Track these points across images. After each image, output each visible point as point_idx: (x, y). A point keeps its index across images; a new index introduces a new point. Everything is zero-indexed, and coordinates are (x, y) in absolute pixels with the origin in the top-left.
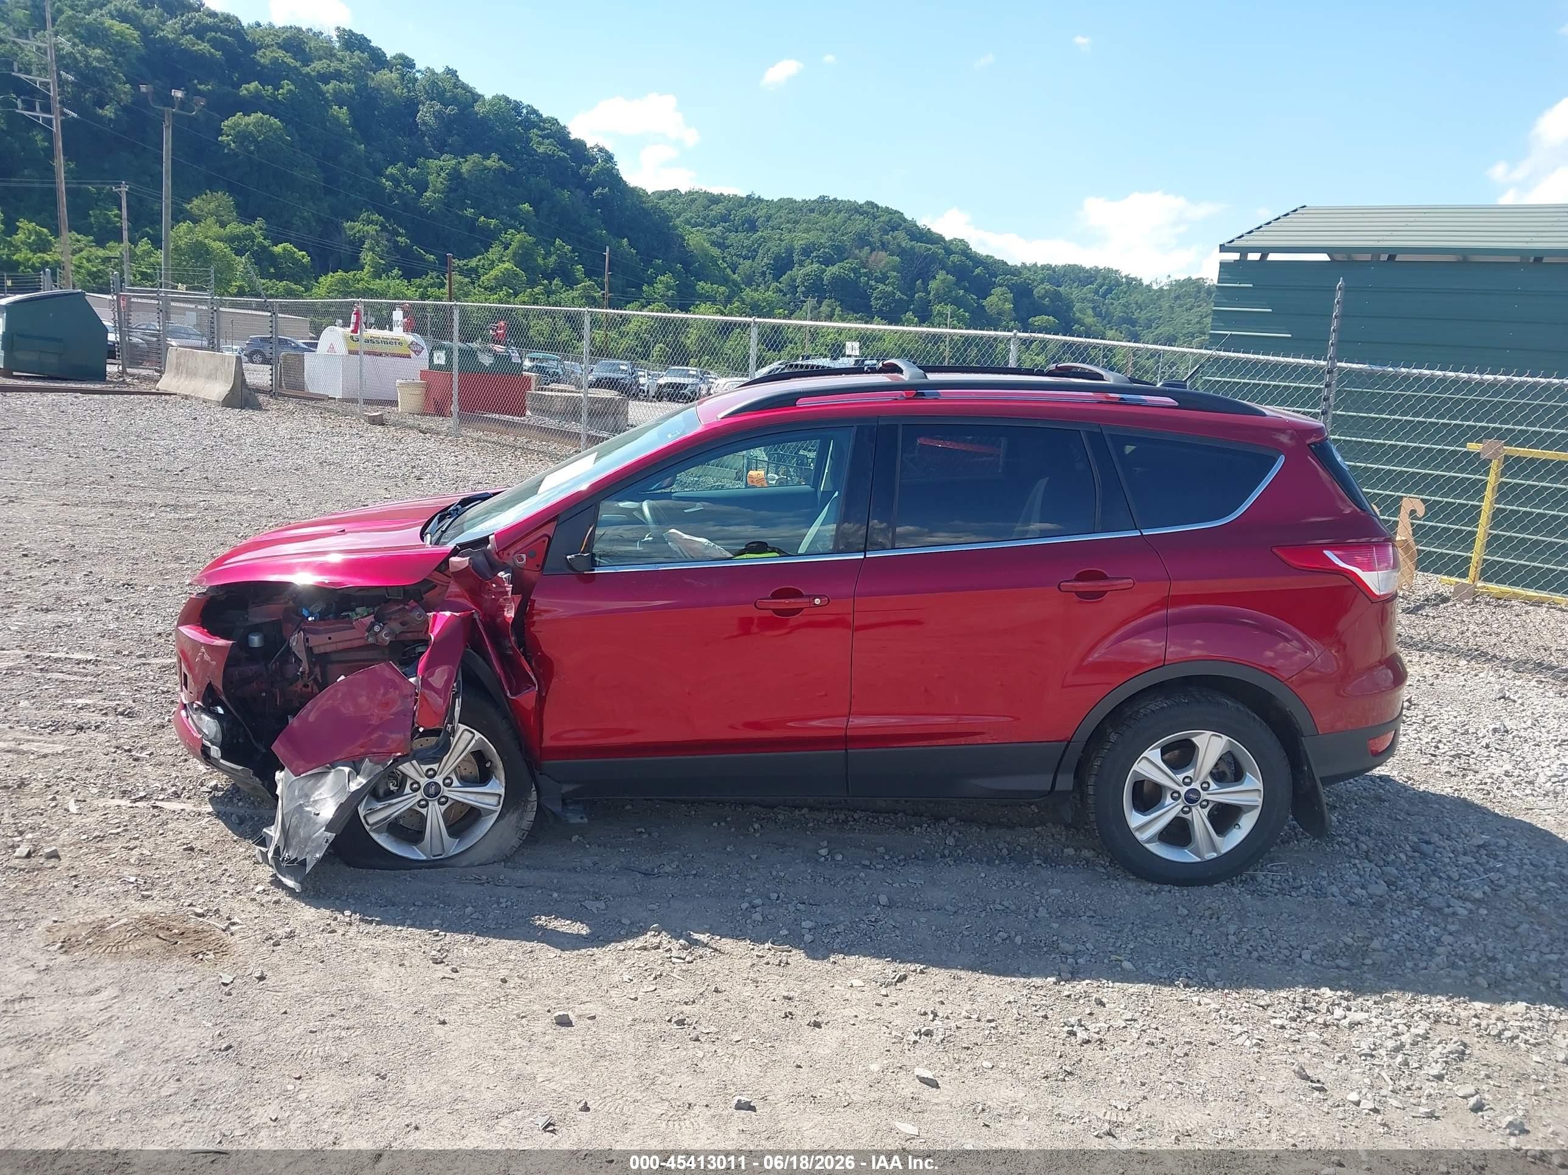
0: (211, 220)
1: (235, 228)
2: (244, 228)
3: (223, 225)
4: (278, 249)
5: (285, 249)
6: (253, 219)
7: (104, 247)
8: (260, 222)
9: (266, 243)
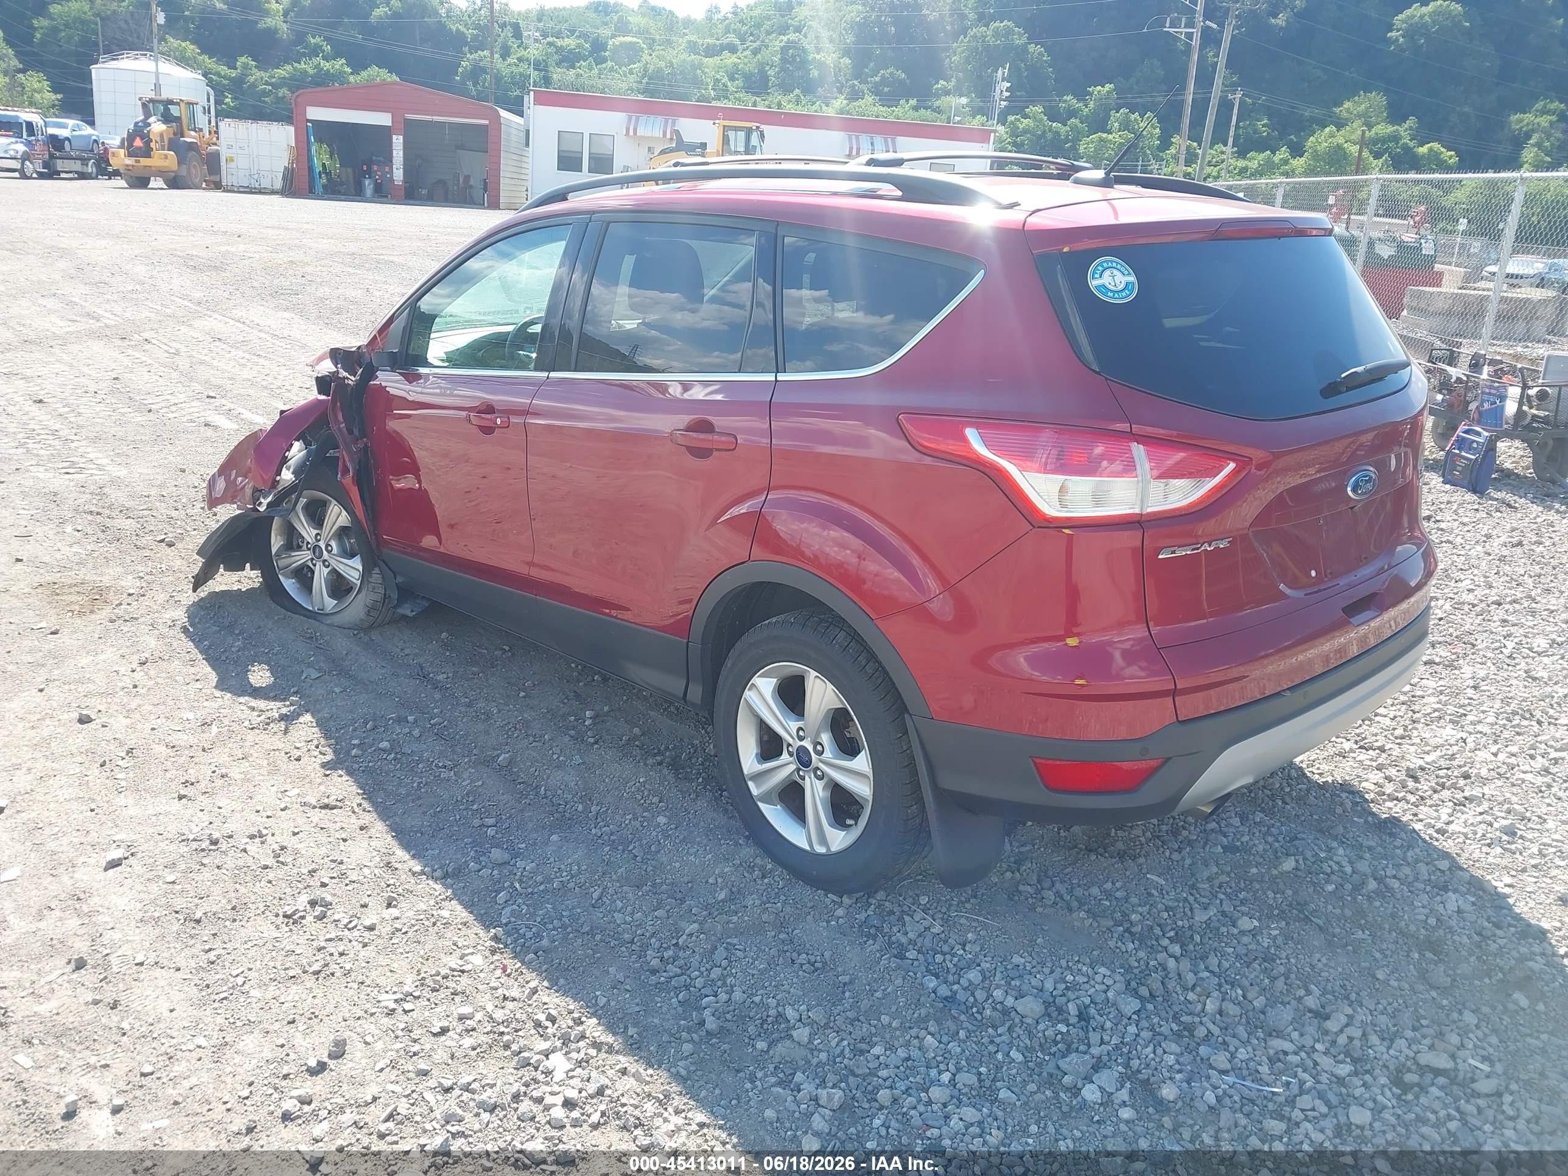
0: (1357, 123)
1: (1383, 129)
2: (1390, 129)
3: (1370, 126)
4: (1423, 150)
5: (1431, 150)
6: (1404, 119)
7: (1244, 158)
8: (1411, 122)
9: (1411, 144)
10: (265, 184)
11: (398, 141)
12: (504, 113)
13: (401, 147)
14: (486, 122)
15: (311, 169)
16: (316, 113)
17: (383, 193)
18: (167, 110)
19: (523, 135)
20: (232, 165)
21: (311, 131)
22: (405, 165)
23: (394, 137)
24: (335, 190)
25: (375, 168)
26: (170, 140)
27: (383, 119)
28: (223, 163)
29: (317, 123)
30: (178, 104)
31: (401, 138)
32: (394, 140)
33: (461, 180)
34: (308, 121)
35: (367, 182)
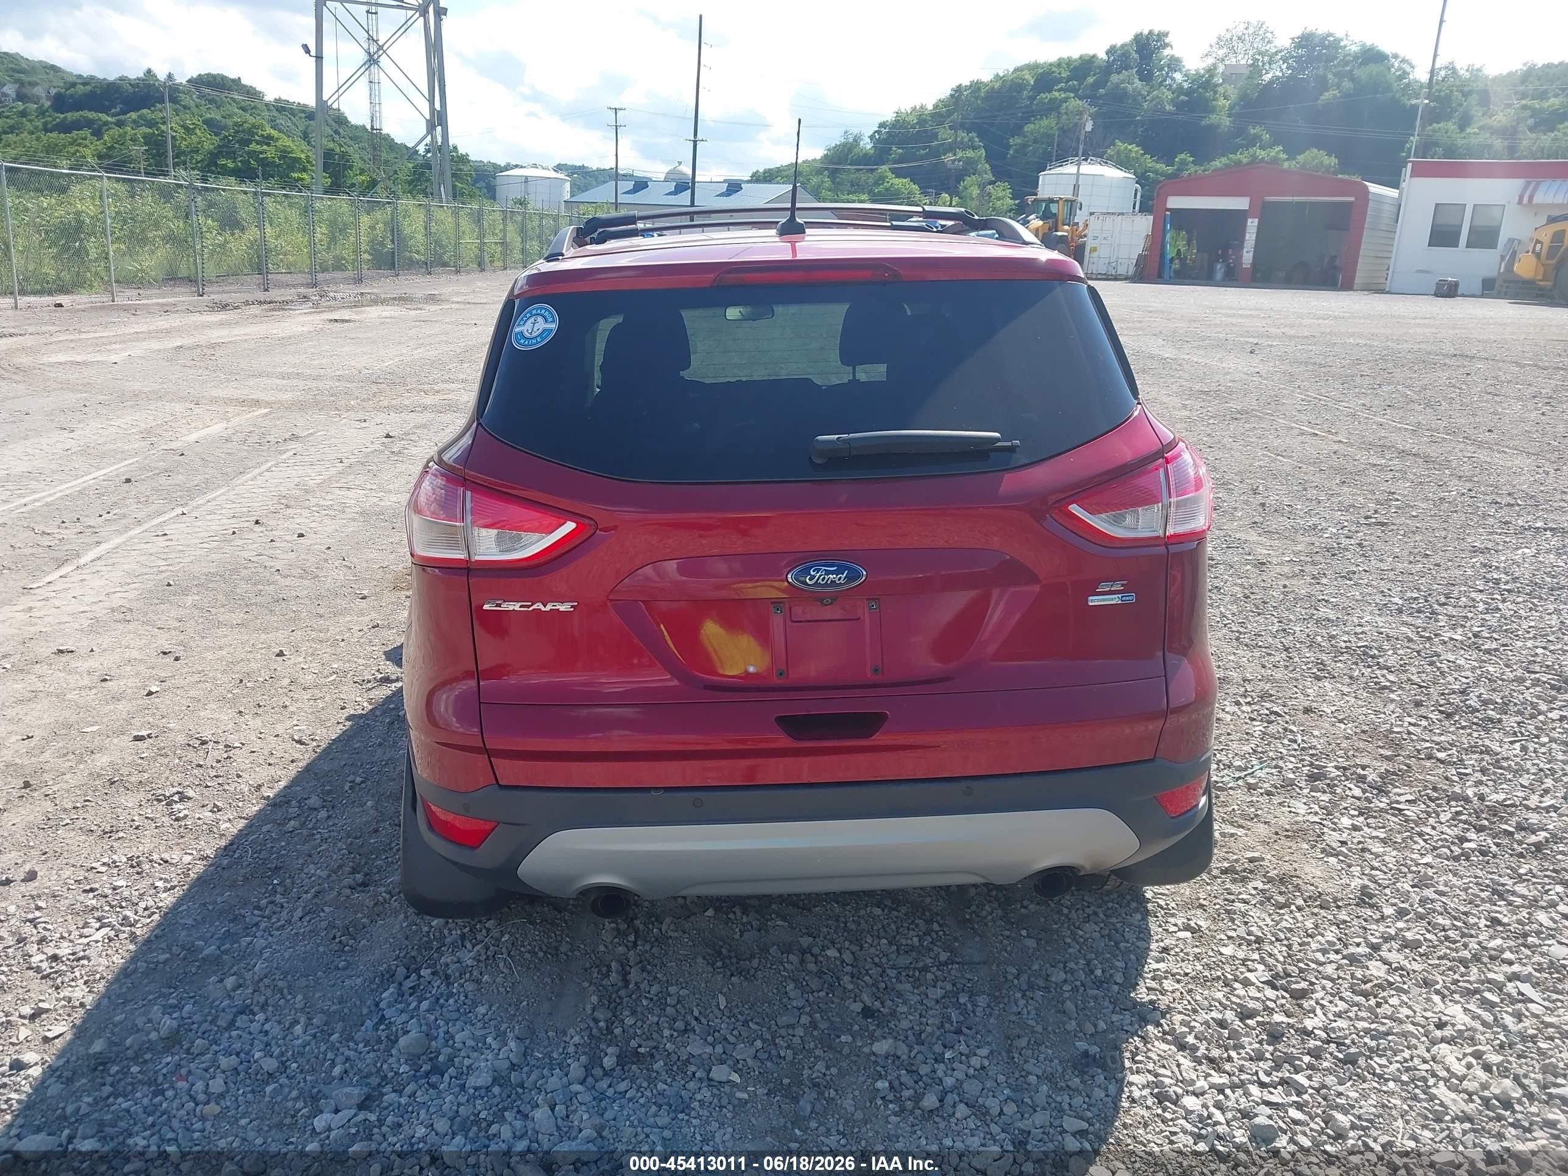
10: (1122, 270)
11: (1252, 224)
12: (1374, 188)
13: (1255, 230)
14: (1352, 199)
15: (1162, 255)
16: (1175, 202)
17: (1233, 278)
18: (1047, 207)
19: (1395, 210)
20: (1095, 254)
21: (1168, 219)
22: (1255, 248)
23: (1250, 220)
24: (1186, 275)
25: (1230, 251)
26: (1044, 234)
27: (1241, 203)
28: (1087, 253)
29: (1173, 211)
30: (1057, 202)
31: (1256, 220)
32: (1249, 224)
33: (1326, 260)
34: (1168, 210)
35: (1219, 266)
